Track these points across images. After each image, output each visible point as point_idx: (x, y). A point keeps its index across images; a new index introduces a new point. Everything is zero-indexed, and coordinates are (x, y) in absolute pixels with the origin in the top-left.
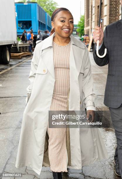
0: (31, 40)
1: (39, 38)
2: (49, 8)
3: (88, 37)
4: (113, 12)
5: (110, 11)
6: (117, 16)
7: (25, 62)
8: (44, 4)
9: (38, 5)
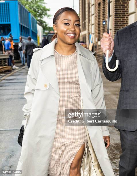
0: (11, 50)
1: (21, 47)
2: (33, 7)
3: (84, 44)
4: (120, 11)
5: (115, 9)
6: (125, 17)
7: (4, 79)
8: (26, 2)
9: (19, 3)
